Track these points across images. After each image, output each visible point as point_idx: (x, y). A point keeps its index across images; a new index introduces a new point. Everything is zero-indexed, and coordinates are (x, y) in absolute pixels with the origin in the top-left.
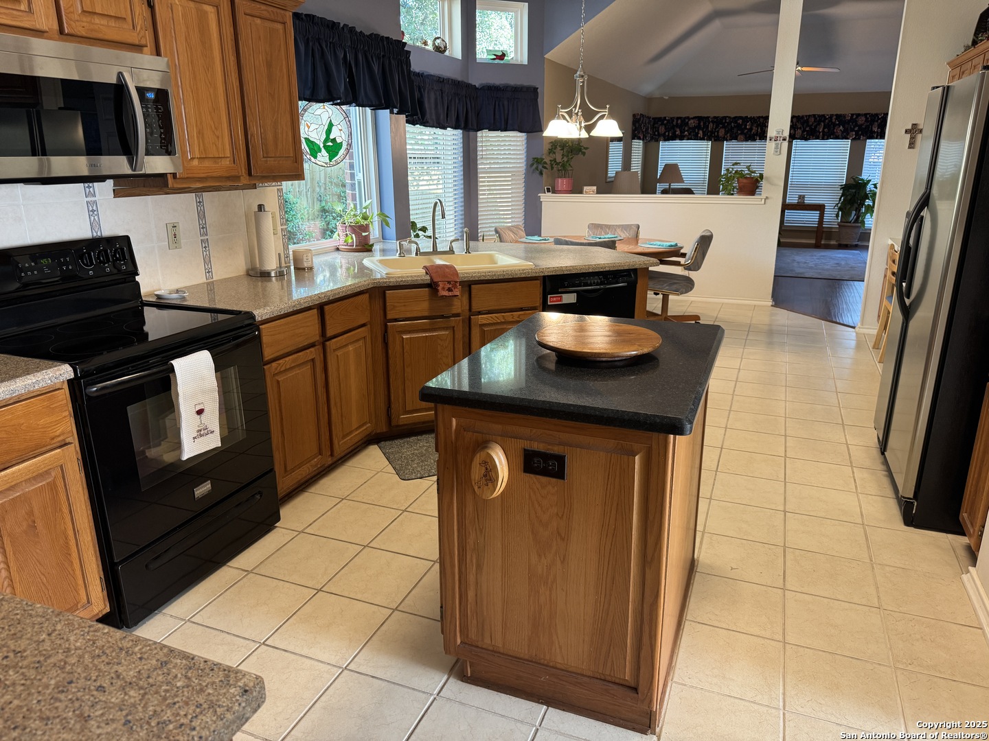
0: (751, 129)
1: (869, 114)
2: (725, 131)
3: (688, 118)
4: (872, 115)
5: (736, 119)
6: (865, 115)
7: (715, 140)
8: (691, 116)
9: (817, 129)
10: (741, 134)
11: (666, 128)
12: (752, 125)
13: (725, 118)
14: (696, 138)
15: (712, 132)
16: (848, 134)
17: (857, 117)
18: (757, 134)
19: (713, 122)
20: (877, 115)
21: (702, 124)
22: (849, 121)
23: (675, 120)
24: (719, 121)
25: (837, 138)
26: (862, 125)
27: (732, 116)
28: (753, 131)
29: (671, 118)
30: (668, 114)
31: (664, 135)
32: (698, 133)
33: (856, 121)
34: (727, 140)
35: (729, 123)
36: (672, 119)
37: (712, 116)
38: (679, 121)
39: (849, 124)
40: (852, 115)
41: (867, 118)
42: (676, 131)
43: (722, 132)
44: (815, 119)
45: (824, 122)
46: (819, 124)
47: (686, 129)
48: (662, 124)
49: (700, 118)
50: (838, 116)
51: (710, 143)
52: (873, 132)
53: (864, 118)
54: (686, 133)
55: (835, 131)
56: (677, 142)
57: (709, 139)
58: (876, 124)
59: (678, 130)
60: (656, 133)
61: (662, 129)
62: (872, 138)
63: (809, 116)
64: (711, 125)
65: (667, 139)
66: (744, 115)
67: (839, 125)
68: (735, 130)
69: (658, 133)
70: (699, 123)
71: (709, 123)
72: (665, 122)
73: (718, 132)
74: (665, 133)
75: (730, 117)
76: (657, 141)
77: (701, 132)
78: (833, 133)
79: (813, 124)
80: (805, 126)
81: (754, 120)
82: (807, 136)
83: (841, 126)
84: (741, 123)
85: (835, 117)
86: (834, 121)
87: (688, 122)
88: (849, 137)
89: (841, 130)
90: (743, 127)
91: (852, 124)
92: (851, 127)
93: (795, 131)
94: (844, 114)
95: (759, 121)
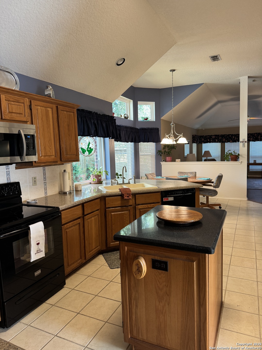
0: (234, 138)
2: (225, 139)
3: (212, 135)
5: (229, 135)
7: (222, 142)
9: (258, 138)
10: (231, 140)
11: (204, 139)
12: (235, 137)
13: (225, 135)
14: (215, 142)
15: (221, 140)
18: (237, 140)
19: (221, 136)
21: (217, 137)
23: (207, 137)
24: (223, 136)
27: (227, 134)
30: (205, 135)
31: (204, 141)
32: (216, 140)
34: (226, 142)
35: (227, 137)
37: (220, 134)
38: (209, 137)
42: (208, 140)
44: (257, 134)
45: (260, 135)
46: (258, 136)
47: (211, 139)
48: (203, 138)
49: (216, 135)
51: (220, 143)
56: (209, 144)
57: (220, 142)
60: (201, 141)
63: (255, 133)
64: (220, 138)
65: (205, 143)
66: (231, 134)
68: (229, 139)
69: (202, 141)
70: (216, 137)
71: (219, 137)
72: (204, 137)
73: (223, 140)
76: (201, 143)
77: (217, 140)
79: (256, 136)
80: (253, 137)
81: (235, 135)
82: (255, 140)
84: (231, 136)
87: (212, 137)
90: (231, 138)
93: (250, 138)
95: (237, 135)
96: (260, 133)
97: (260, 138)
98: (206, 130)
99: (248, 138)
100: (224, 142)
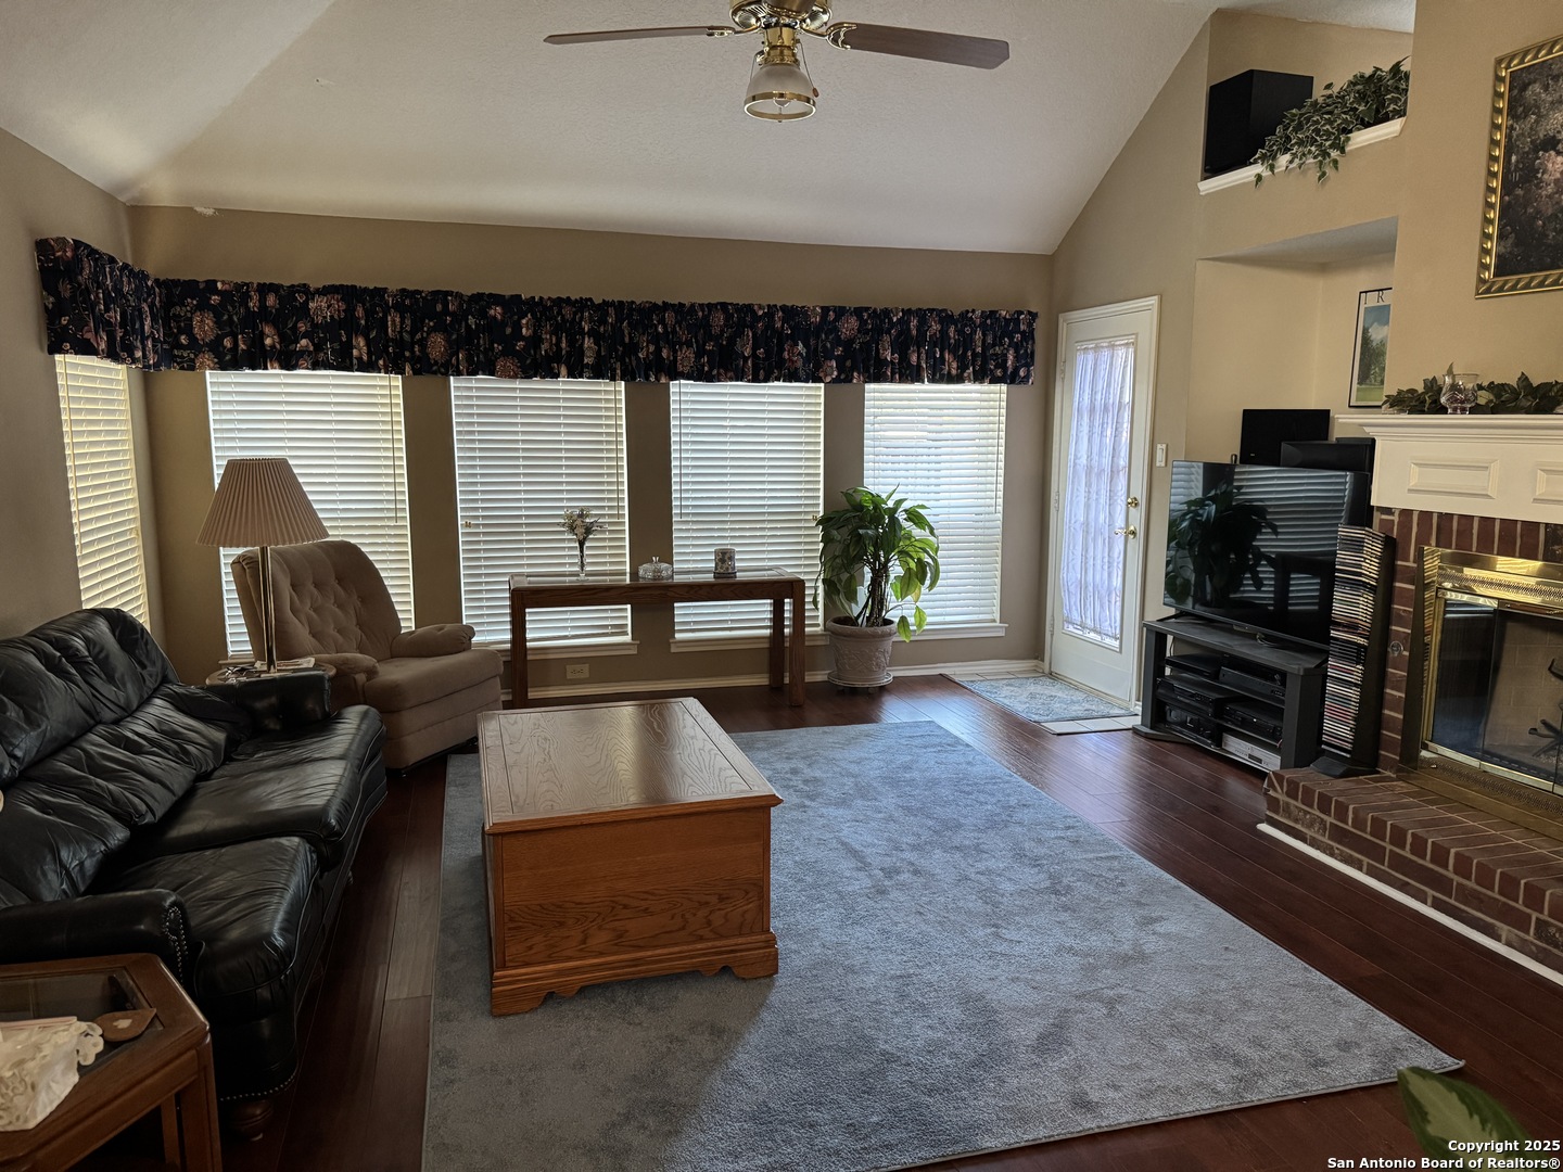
0: (535, 341)
1: (867, 309)
2: (447, 340)
3: (304, 289)
4: (874, 314)
5: (481, 301)
6: (858, 312)
7: (416, 372)
8: (314, 285)
9: (738, 347)
10: (504, 353)
11: (218, 323)
12: (537, 325)
13: (441, 296)
14: (344, 361)
15: (400, 343)
16: (818, 367)
17: (837, 318)
18: (556, 358)
19: (398, 307)
20: (887, 313)
21: (360, 312)
22: (819, 328)
23: (256, 297)
24: (424, 307)
25: (792, 376)
26: (851, 341)
27: (468, 292)
28: (545, 346)
29: (238, 287)
31: (215, 348)
32: (349, 346)
33: (836, 330)
34: (458, 373)
35: (460, 317)
36: (241, 292)
37: (393, 287)
38: (271, 300)
39: (818, 337)
40: (825, 310)
41: (863, 322)
42: (262, 335)
43: (437, 345)
44: (728, 317)
45: (752, 327)
46: (740, 334)
47: (302, 327)
48: (204, 306)
49: (349, 294)
50: (790, 313)
51: (397, 381)
52: (881, 363)
53: (853, 322)
54: (304, 342)
55: (786, 355)
56: (274, 375)
57: (393, 368)
58: (886, 338)
59: (267, 330)
60: (183, 339)
61: (204, 326)
62: (878, 378)
63: (710, 306)
64: (393, 321)
65: (231, 361)
66: (507, 292)
67: (794, 340)
68: (483, 341)
69: (192, 337)
70: (350, 311)
71: (386, 313)
72: (215, 299)
73: (423, 343)
74: (219, 340)
75: (458, 295)
76: (192, 368)
77: (362, 342)
78: (781, 364)
79: (722, 331)
80: (700, 337)
81: (543, 310)
82: (711, 370)
83: (800, 343)
84: (499, 317)
85: (780, 314)
86: (778, 325)
87: (307, 303)
88: (821, 375)
89: (800, 354)
90: (509, 331)
91: (827, 338)
92: (824, 346)
93: (675, 352)
94: (804, 307)
95: (559, 313)
96: (749, 308)
97: (754, 355)
98: (232, 219)
99: (658, 351)
100: (435, 373)
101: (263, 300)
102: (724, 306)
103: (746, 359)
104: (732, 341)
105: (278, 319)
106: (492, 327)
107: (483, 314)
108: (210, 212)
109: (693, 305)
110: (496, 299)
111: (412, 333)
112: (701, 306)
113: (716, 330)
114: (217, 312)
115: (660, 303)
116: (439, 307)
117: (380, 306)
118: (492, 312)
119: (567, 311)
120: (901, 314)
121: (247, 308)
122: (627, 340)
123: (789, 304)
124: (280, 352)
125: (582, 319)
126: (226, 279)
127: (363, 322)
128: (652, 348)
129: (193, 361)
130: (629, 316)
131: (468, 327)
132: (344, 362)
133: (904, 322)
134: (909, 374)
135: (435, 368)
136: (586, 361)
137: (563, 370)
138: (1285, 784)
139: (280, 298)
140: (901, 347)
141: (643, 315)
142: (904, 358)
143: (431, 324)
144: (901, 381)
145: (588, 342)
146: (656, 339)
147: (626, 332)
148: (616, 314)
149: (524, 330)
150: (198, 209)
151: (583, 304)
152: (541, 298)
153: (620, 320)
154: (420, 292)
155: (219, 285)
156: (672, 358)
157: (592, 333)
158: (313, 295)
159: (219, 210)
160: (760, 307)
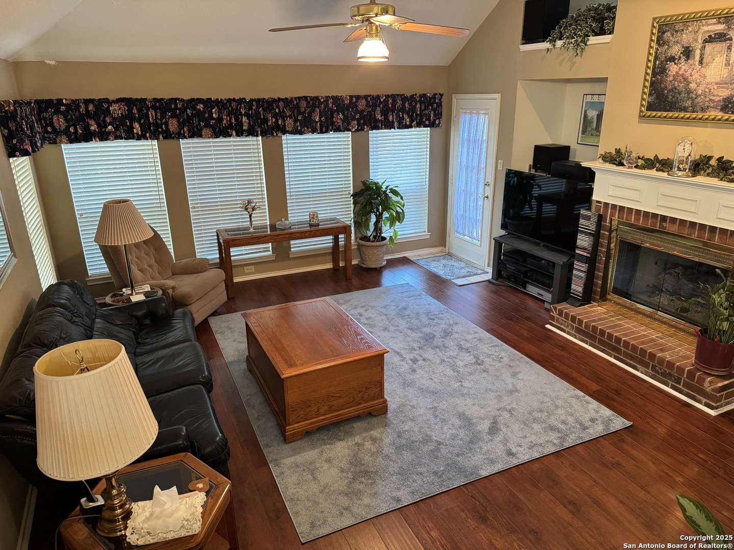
0: (220, 119)
1: (370, 96)
2: (178, 122)
3: (106, 100)
4: (373, 98)
5: (193, 102)
6: (366, 97)
7: (165, 138)
8: (112, 98)
10: (206, 126)
11: (66, 120)
12: (220, 112)
13: (174, 100)
15: (157, 126)
16: (349, 124)
17: (357, 101)
18: (230, 126)
19: (154, 107)
20: (378, 97)
21: (135, 111)
22: (348, 106)
23: (83, 106)
24: (165, 106)
25: (338, 130)
26: (363, 111)
27: (186, 98)
28: (225, 122)
29: (73, 101)
31: (66, 132)
32: (131, 128)
33: (356, 106)
34: (185, 137)
35: (183, 110)
36: (75, 103)
38: (91, 107)
39: (348, 110)
40: (351, 97)
41: (368, 102)
42: (88, 125)
43: (173, 125)
44: (308, 103)
45: (319, 107)
46: (313, 111)
47: (108, 120)
48: (58, 112)
49: (129, 102)
50: (336, 99)
51: (155, 142)
52: (377, 121)
53: (364, 102)
54: (110, 127)
55: (334, 119)
56: (95, 145)
57: (154, 136)
58: (378, 109)
59: (92, 122)
60: (49, 129)
61: (60, 122)
62: (376, 128)
63: (299, 98)
64: (152, 113)
65: (75, 139)
66: (205, 97)
67: (338, 112)
68: (195, 121)
69: (54, 128)
70: (130, 110)
71: (148, 110)
72: (62, 108)
73: (166, 124)
74: (68, 128)
75: (182, 100)
76: (55, 143)
77: (137, 125)
78: (332, 123)
79: (305, 110)
80: (295, 113)
81: (221, 104)
82: (301, 129)
83: (341, 114)
84: (202, 109)
85: (331, 100)
86: (331, 105)
87: (108, 107)
88: (350, 128)
89: (341, 119)
90: (207, 115)
91: (352, 110)
92: (351, 114)
93: (284, 121)
94: (341, 96)
95: (230, 106)
96: (317, 98)
97: (320, 120)
98: (64, 66)
99: (277, 121)
100: (173, 138)
101: (87, 108)
102: (306, 98)
103: (317, 123)
104: (310, 114)
105: (95, 116)
106: (199, 114)
107: (194, 108)
108: (53, 63)
109: (292, 98)
110: (200, 101)
111: (161, 120)
112: (295, 98)
113: (302, 110)
114: (65, 114)
115: (276, 98)
116: (173, 106)
117: (145, 107)
118: (198, 107)
119: (234, 104)
120: (384, 97)
121: (79, 112)
122: (262, 117)
123: (335, 95)
124: (99, 133)
125: (240, 108)
126: (68, 98)
127: (137, 115)
128: (274, 120)
129: (55, 139)
130: (263, 105)
131: (187, 115)
132: (130, 135)
133: (386, 101)
134: (389, 125)
135: (173, 135)
136: (244, 128)
137: (234, 133)
138: (557, 310)
139: (95, 106)
140: (385, 113)
141: (268, 104)
142: (386, 118)
143: (170, 114)
144: (385, 129)
145: (244, 119)
146: (275, 116)
147: (262, 113)
148: (256, 105)
149: (214, 115)
150: (48, 62)
151: (241, 101)
152: (221, 99)
153: (258, 107)
154: (163, 99)
155: (64, 101)
156: (283, 124)
157: (246, 115)
158: (111, 103)
159: (57, 62)
160: (322, 98)
